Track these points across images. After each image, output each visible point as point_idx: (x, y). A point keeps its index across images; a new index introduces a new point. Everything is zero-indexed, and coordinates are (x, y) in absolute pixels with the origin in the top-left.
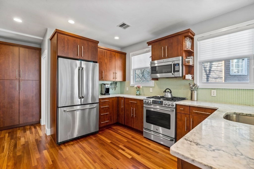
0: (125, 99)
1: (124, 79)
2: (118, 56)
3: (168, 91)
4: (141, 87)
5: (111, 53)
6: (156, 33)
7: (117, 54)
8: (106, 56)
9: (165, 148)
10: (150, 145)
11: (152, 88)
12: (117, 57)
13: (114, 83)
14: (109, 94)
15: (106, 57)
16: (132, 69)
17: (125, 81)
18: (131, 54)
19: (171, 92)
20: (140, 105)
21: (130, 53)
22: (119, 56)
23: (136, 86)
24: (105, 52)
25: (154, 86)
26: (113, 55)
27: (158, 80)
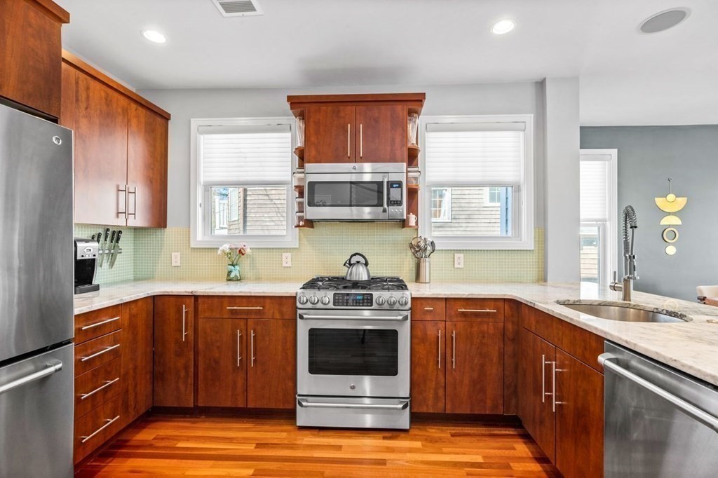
0: (200, 300)
1: (159, 218)
2: (137, 117)
3: (358, 262)
4: (248, 251)
5: (107, 94)
6: (315, 77)
7: (134, 106)
8: (83, 105)
9: (385, 438)
10: (339, 448)
11: (289, 255)
12: (134, 122)
13: (110, 233)
14: (97, 288)
15: (86, 108)
16: (200, 183)
17: (165, 226)
18: (195, 123)
19: (366, 264)
20: (277, 316)
21: (192, 120)
22: (143, 119)
23: (226, 247)
24: (77, 83)
25: (297, 247)
26: (120, 110)
27: (313, 227)
